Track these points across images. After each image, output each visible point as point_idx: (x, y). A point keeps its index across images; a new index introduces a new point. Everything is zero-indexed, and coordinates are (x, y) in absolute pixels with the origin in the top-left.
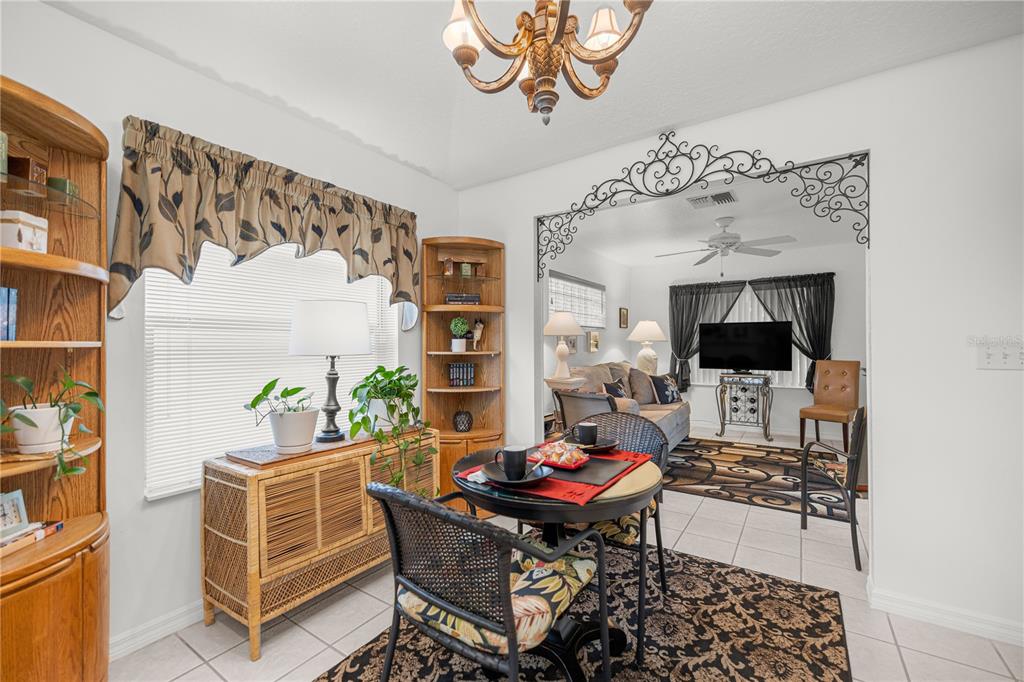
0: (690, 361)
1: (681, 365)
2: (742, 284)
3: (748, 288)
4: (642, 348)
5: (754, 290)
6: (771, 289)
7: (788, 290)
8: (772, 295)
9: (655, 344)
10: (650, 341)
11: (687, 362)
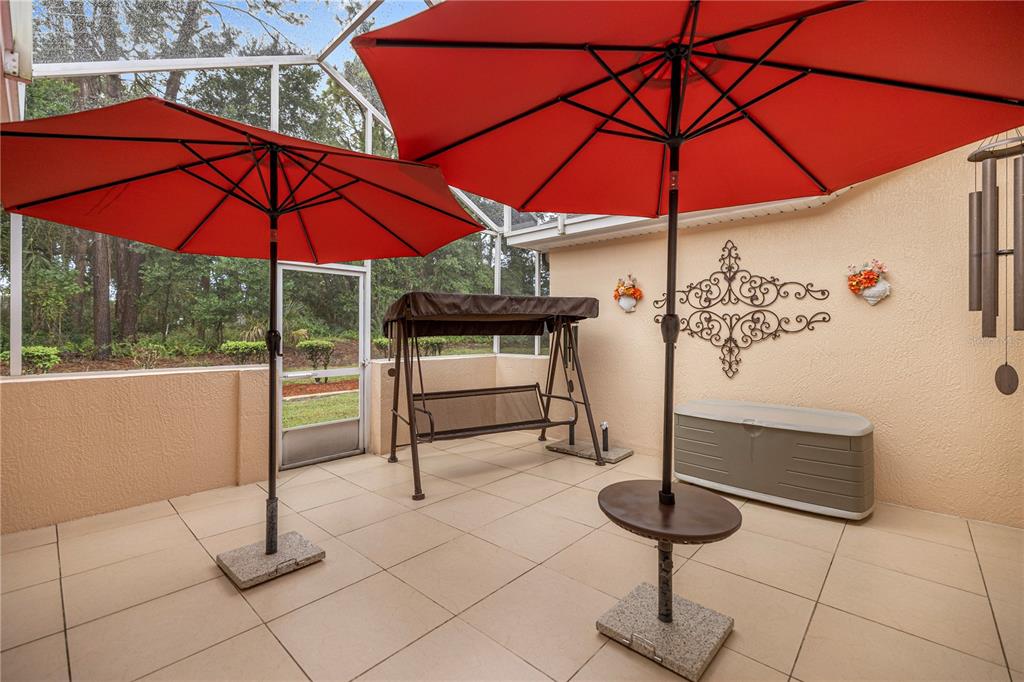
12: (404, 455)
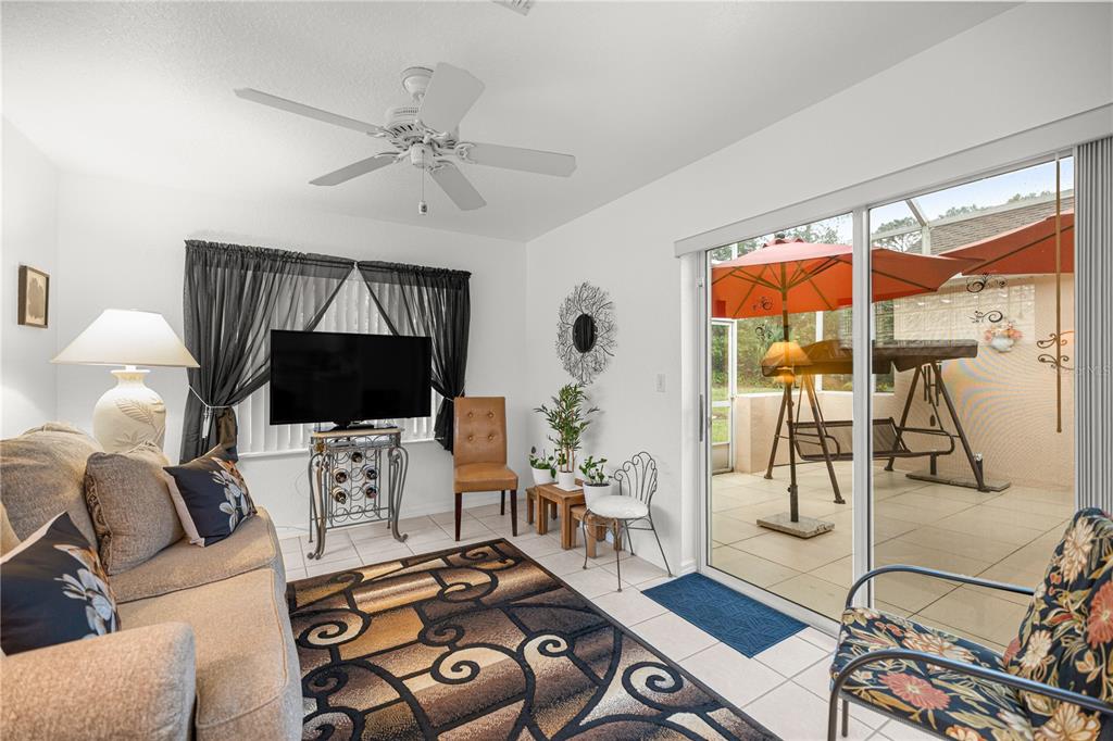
0: (235, 408)
1: (216, 419)
2: (349, 264)
3: (356, 273)
4: (114, 382)
5: (366, 279)
6: (392, 283)
7: (415, 289)
8: (391, 292)
9: (153, 372)
10: (140, 366)
11: (229, 413)
12: (781, 473)
